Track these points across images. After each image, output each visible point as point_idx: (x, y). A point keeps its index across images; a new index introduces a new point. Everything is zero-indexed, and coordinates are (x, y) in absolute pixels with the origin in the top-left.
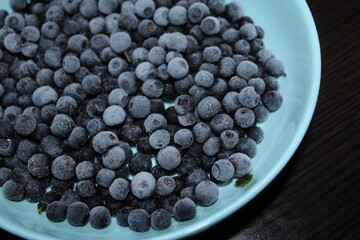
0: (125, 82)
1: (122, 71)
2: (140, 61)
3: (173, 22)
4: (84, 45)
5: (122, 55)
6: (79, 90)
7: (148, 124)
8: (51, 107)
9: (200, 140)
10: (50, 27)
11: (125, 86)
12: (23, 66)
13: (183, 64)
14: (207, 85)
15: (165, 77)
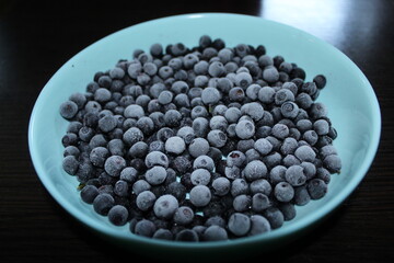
0: (198, 124)
1: (200, 116)
2: (218, 114)
3: (260, 97)
4: (184, 90)
5: (207, 106)
6: (161, 118)
7: (197, 162)
8: (134, 120)
9: (233, 192)
10: (166, 70)
11: (196, 128)
12: (132, 88)
13: (251, 127)
14: (262, 151)
15: (231, 134)
